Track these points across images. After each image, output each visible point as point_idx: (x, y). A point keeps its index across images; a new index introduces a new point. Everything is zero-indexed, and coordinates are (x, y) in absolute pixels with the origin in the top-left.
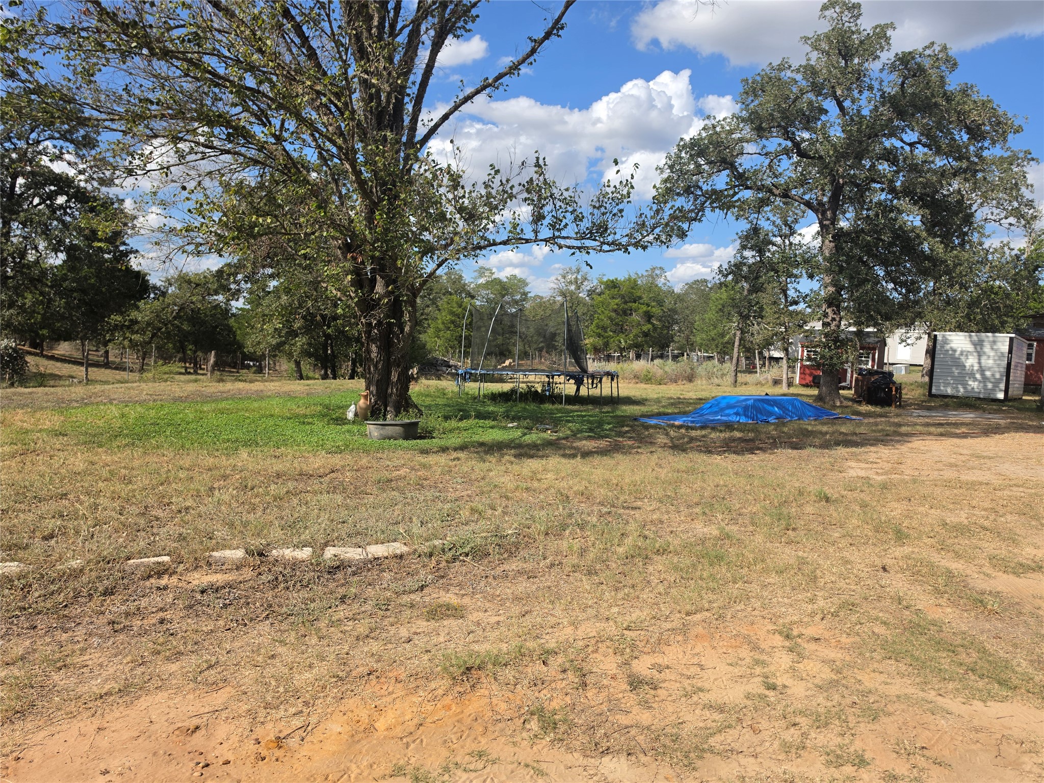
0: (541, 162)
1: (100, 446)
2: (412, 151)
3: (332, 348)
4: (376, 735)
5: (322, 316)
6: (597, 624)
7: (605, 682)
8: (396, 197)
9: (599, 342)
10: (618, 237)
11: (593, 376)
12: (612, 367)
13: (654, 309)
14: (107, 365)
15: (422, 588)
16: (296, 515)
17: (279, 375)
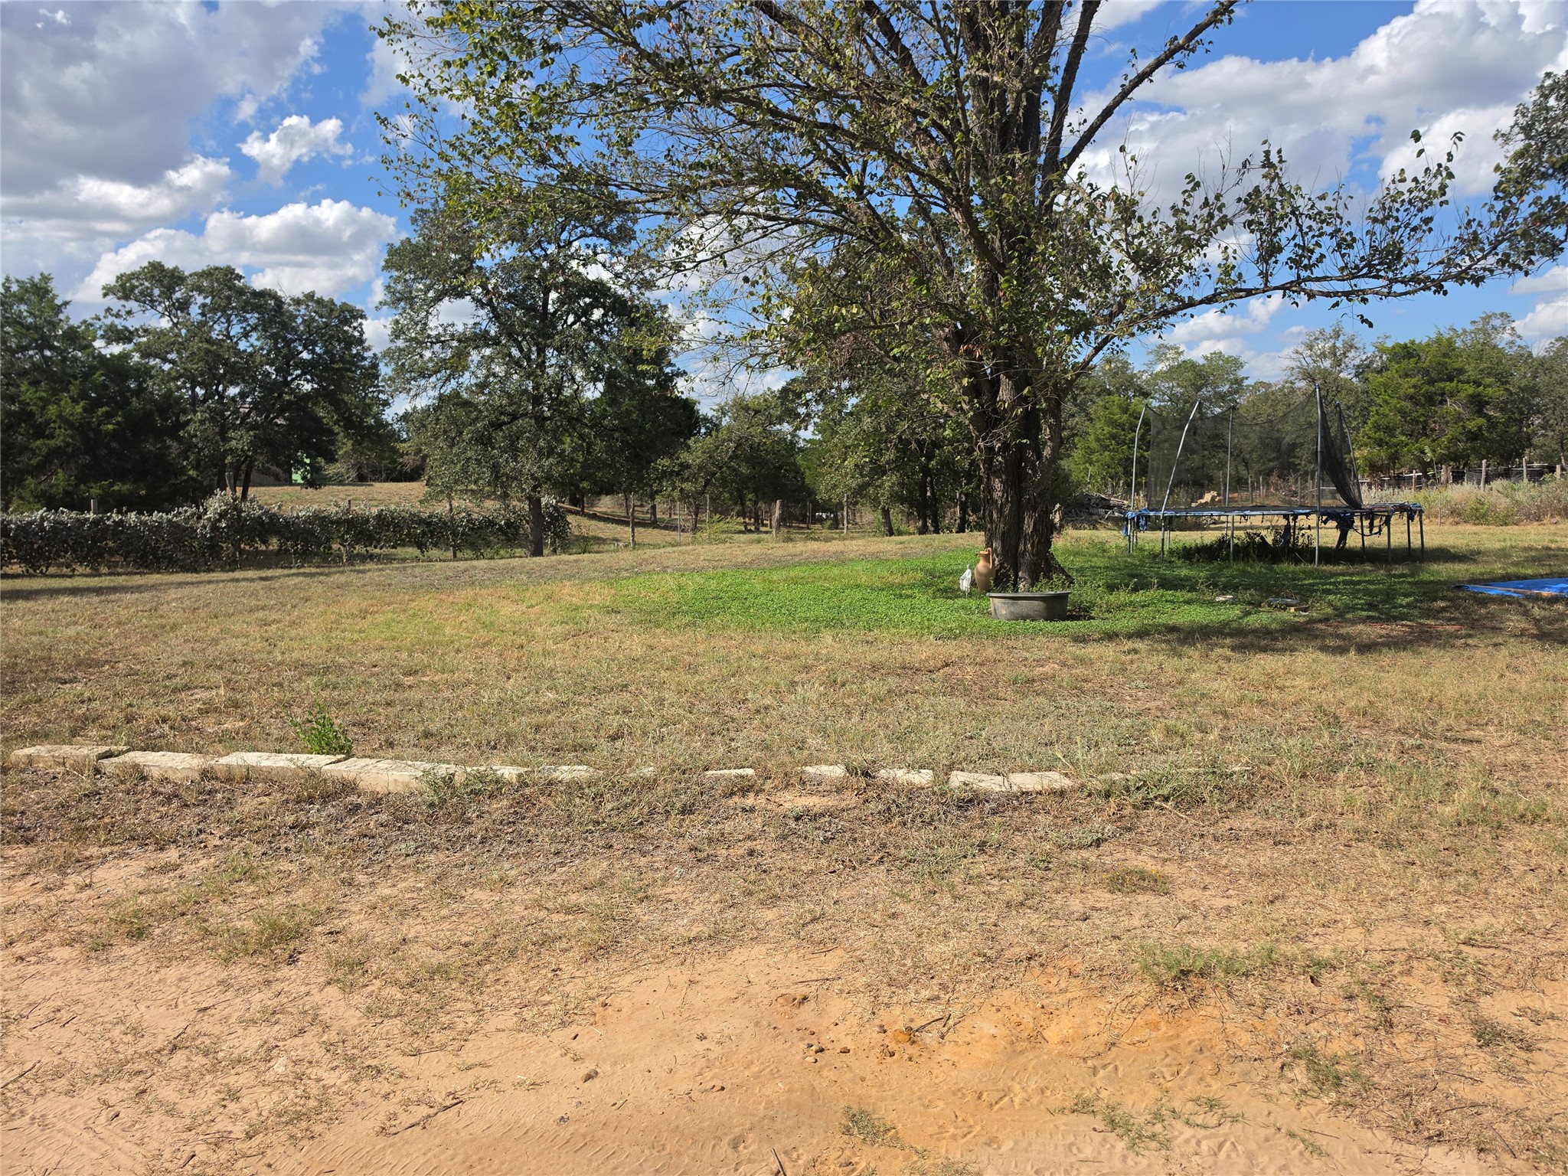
0: (1274, 158)
1: (658, 626)
2: (1055, 176)
3: (932, 489)
4: (1046, 1048)
5: (918, 442)
6: (1409, 930)
7: (1428, 1025)
8: (1031, 251)
9: (1381, 455)
10: (1422, 266)
11: (1371, 514)
12: (1406, 496)
13: (1490, 391)
14: (654, 524)
15: (1098, 843)
16: (906, 723)
17: (861, 530)
